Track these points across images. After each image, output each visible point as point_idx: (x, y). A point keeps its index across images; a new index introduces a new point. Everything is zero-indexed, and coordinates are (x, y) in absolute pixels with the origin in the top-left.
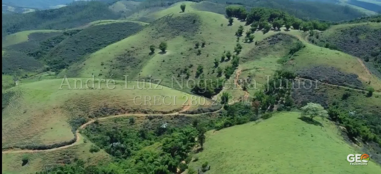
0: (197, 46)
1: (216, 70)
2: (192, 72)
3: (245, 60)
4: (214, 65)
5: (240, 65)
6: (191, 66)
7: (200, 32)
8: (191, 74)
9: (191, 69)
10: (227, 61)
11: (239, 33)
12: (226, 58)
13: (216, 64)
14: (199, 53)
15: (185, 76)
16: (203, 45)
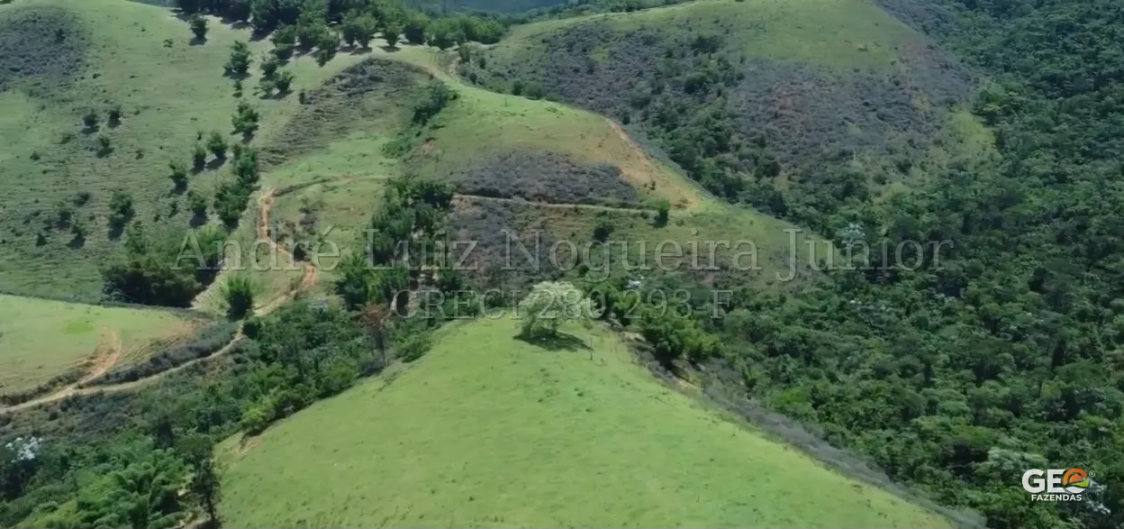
0: (91, 122)
1: (183, 199)
2: (92, 218)
3: (278, 155)
4: (173, 185)
5: (263, 176)
6: (84, 199)
7: (89, 74)
8: (89, 226)
9: (84, 211)
10: (214, 165)
11: (238, 68)
12: (211, 157)
13: (180, 183)
14: (105, 149)
15: (68, 237)
16: (115, 118)
